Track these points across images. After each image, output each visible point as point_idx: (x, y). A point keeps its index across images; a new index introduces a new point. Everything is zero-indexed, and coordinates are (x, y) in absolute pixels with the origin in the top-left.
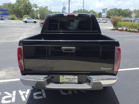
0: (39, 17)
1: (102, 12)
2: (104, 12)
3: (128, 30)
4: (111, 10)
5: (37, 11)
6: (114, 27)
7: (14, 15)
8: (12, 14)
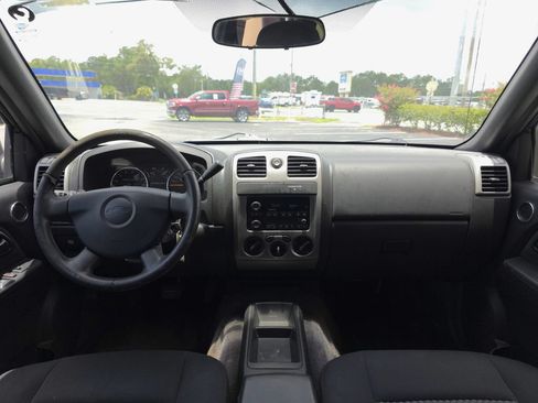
0: (176, 92)
1: (337, 81)
2: (345, 81)
3: (432, 128)
4: (361, 74)
5: (175, 76)
6: (387, 118)
7: (112, 88)
8: (109, 84)
